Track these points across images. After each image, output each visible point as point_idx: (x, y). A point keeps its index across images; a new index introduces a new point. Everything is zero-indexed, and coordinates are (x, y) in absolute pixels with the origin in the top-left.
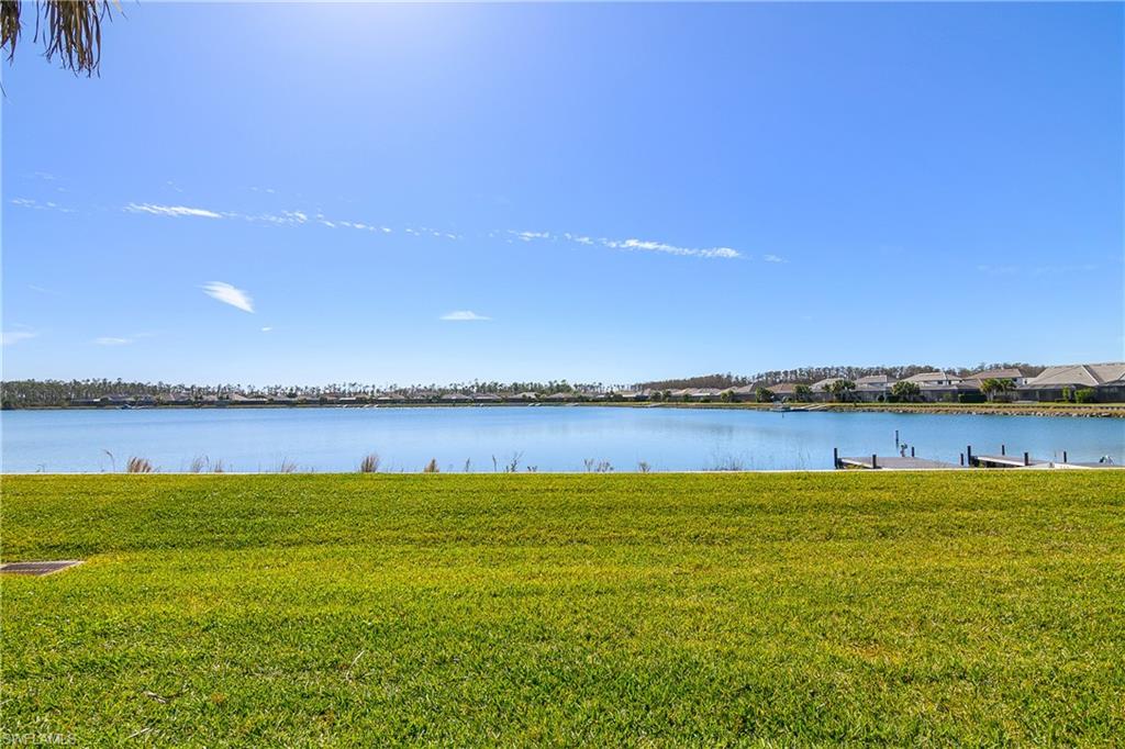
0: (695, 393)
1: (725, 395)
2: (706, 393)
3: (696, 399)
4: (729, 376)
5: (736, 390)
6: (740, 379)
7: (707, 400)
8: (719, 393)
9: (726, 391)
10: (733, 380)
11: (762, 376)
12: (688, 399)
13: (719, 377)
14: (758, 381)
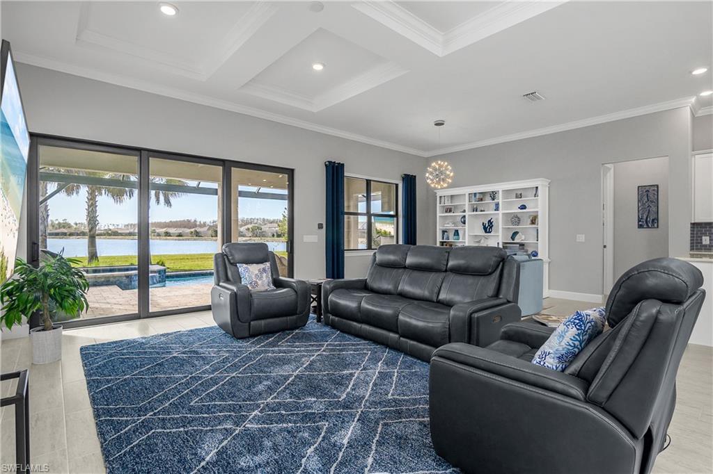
0: (172, 231)
1: (192, 232)
2: (180, 231)
3: (174, 235)
5: (198, 229)
6: (202, 223)
7: (180, 235)
8: (188, 231)
9: (193, 230)
10: (199, 223)
12: (167, 234)
13: (189, 221)
14: (212, 224)
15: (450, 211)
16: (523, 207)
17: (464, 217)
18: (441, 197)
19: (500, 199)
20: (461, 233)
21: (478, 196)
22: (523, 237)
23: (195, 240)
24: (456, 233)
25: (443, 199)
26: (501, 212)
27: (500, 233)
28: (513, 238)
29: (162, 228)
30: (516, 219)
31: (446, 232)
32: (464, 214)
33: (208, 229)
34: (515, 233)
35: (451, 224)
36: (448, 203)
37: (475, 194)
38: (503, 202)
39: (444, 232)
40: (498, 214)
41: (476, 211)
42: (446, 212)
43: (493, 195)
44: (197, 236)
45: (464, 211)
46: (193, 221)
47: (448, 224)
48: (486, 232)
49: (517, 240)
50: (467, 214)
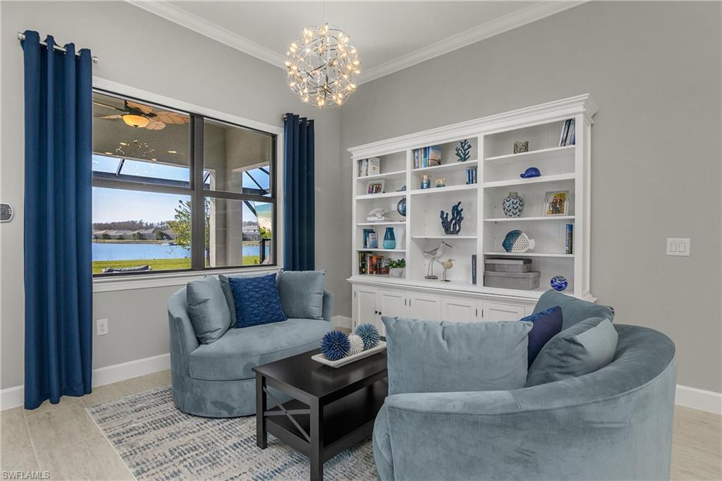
0: (112, 233)
1: (134, 235)
2: (121, 233)
3: (114, 237)
4: (141, 223)
5: (142, 232)
6: (148, 224)
7: (121, 238)
8: (130, 233)
9: (136, 232)
10: (144, 225)
11: (164, 224)
12: (106, 237)
13: (133, 223)
14: (160, 226)
15: (378, 190)
16: (533, 172)
17: (403, 201)
18: (360, 162)
19: (480, 157)
20: (398, 233)
21: (431, 153)
22: (532, 243)
23: (137, 243)
24: (390, 234)
25: (364, 163)
26: (481, 184)
27: (479, 235)
28: (507, 245)
29: (101, 230)
30: (514, 202)
31: (372, 232)
32: (402, 193)
33: (153, 232)
34: (513, 235)
35: (378, 215)
36: (374, 174)
37: (425, 149)
38: (486, 163)
39: (367, 232)
40: (476, 190)
41: (428, 186)
42: (371, 192)
43: (464, 149)
44: (140, 239)
45: (404, 189)
46: (138, 222)
47: (374, 215)
48: (447, 231)
49: (518, 249)
50: (408, 194)
